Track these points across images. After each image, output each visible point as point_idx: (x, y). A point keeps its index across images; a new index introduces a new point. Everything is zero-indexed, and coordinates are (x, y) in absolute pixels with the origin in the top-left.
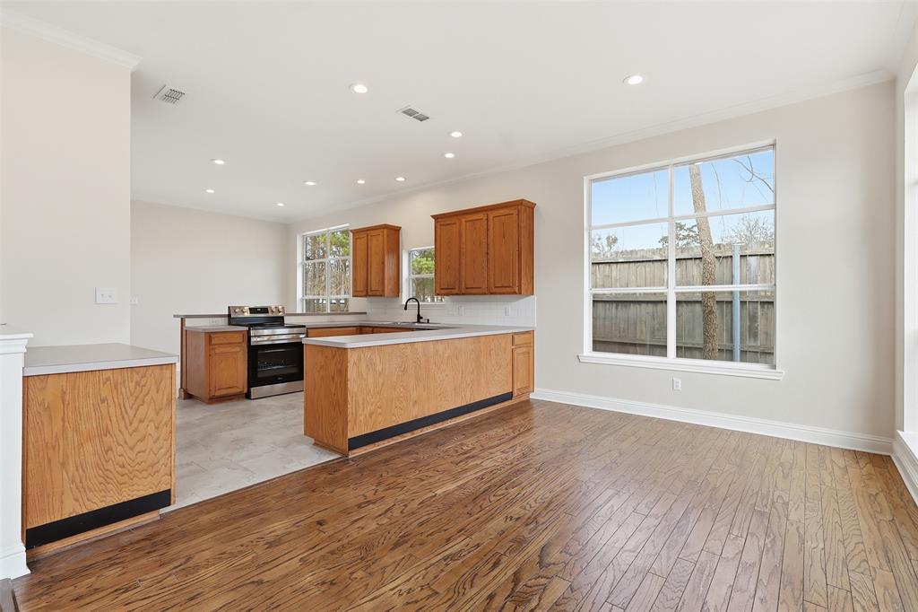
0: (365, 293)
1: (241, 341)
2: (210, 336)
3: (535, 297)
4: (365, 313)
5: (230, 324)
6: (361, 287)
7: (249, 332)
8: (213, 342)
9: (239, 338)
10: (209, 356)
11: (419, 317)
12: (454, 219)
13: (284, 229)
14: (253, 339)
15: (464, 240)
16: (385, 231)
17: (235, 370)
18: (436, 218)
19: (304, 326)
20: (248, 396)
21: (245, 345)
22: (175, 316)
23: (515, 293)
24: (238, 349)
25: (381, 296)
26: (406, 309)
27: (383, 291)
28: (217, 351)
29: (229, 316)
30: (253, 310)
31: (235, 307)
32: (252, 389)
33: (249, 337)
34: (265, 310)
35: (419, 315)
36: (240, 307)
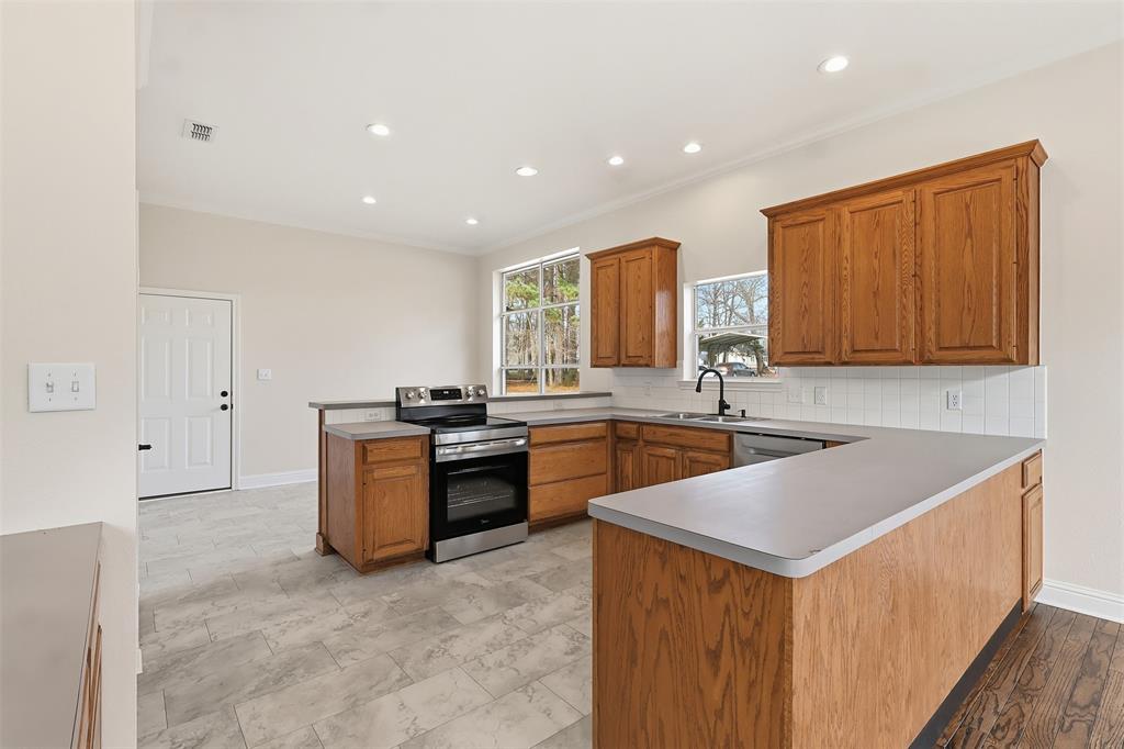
0: (615, 362)
1: (418, 454)
2: (364, 448)
3: (1044, 370)
4: (610, 394)
5: (399, 419)
6: (606, 350)
7: (431, 437)
8: (369, 459)
9: (415, 450)
10: (363, 484)
11: (723, 406)
12: (819, 212)
13: (474, 263)
14: (440, 451)
15: (847, 252)
16: (656, 250)
17: (407, 510)
18: (772, 214)
19: (524, 424)
20: (430, 555)
21: (425, 462)
22: (311, 405)
23: (1008, 361)
24: (413, 470)
25: (647, 366)
26: (698, 390)
27: (651, 356)
28: (376, 475)
29: (398, 403)
30: (436, 394)
31: (408, 390)
32: (438, 544)
33: (433, 448)
34: (455, 393)
35: (722, 402)
36: (415, 389)
